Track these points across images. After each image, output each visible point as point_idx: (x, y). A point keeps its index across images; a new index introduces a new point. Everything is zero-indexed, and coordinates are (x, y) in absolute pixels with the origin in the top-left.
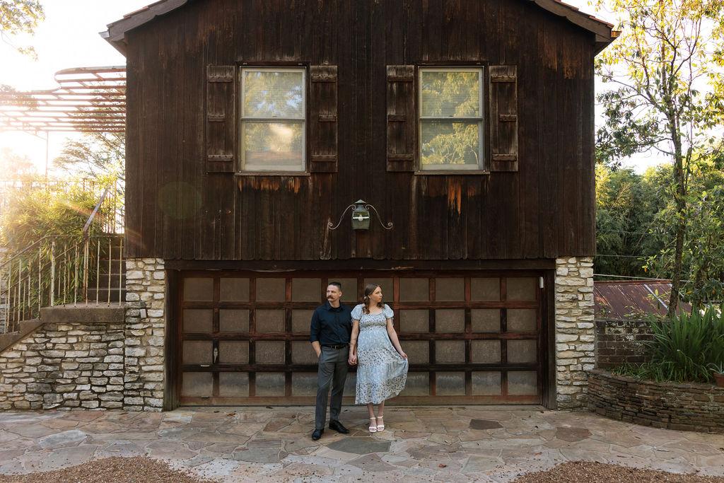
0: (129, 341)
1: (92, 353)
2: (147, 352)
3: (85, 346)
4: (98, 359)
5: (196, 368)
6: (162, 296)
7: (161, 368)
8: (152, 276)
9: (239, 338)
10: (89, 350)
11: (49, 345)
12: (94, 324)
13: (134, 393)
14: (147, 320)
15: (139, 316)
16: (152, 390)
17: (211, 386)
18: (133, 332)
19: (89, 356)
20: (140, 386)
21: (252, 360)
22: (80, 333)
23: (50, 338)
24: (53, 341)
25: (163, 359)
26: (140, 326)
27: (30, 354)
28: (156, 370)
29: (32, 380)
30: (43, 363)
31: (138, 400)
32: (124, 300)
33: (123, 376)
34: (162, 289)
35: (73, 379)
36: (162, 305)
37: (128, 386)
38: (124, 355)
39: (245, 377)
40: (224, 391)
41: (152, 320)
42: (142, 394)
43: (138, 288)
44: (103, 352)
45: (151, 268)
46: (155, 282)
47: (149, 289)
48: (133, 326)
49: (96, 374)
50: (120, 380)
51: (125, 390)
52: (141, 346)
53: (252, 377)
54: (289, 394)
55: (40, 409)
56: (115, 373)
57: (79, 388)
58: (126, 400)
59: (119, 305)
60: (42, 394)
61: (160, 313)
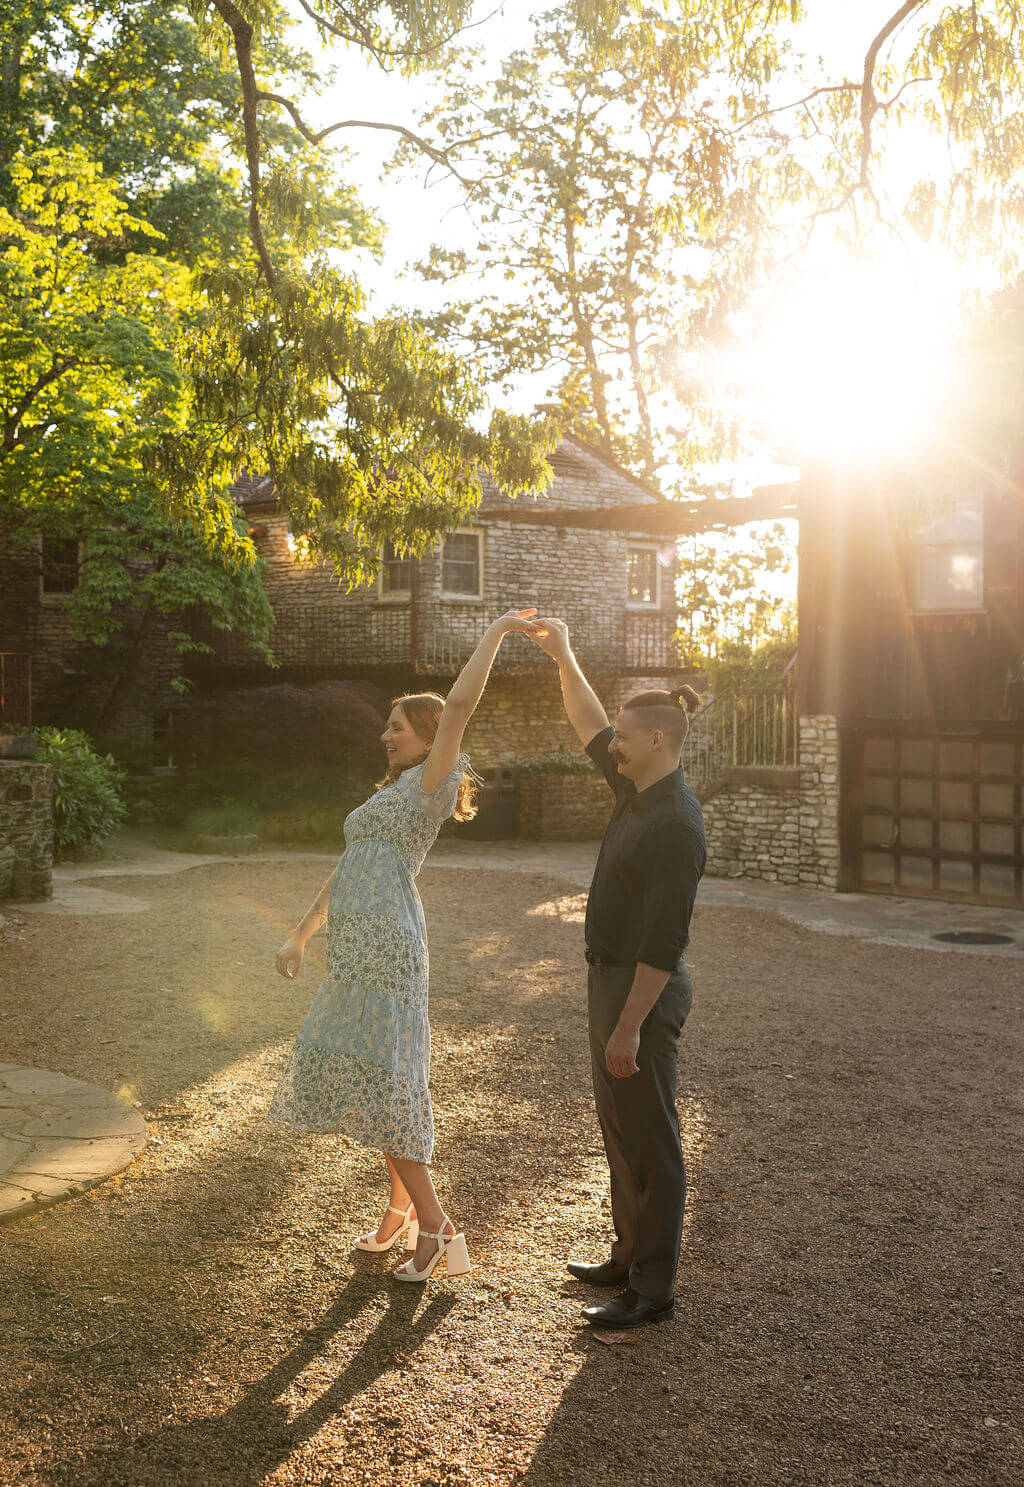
0: (804, 809)
1: (770, 819)
2: (821, 823)
3: (764, 812)
4: (774, 827)
5: (876, 848)
6: (832, 759)
7: (833, 842)
8: (824, 735)
9: (922, 815)
10: (767, 816)
11: (733, 808)
12: (771, 787)
13: (809, 869)
14: (820, 786)
15: (812, 782)
16: (826, 867)
17: (892, 871)
18: (807, 800)
19: (767, 823)
20: (813, 862)
21: (935, 843)
22: (759, 796)
23: (733, 800)
24: (736, 803)
25: (836, 832)
26: (813, 792)
27: (716, 816)
28: (829, 842)
29: (718, 844)
30: (728, 826)
31: (813, 877)
32: (798, 762)
33: (798, 848)
34: (833, 750)
35: (754, 847)
36: (835, 769)
37: (803, 859)
38: (798, 824)
39: (927, 864)
40: (907, 879)
41: (826, 787)
42: (815, 869)
43: (810, 749)
44: (780, 819)
45: (823, 726)
46: (827, 744)
47: (823, 750)
48: (807, 793)
49: (775, 843)
50: (796, 852)
51: (801, 864)
52: (815, 816)
53: (936, 865)
54: (976, 890)
55: (725, 876)
56: (790, 844)
57: (759, 857)
58: (803, 876)
59: (794, 768)
60: (727, 860)
61: (832, 779)
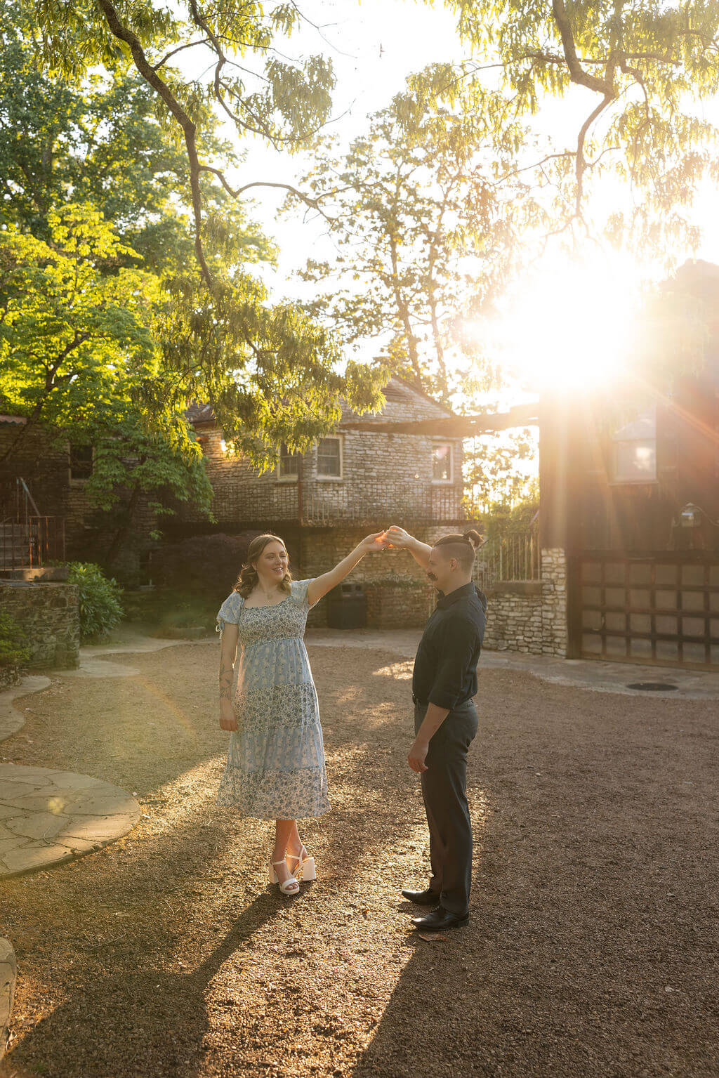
0: (545, 607)
1: (524, 614)
2: (555, 616)
3: (520, 609)
4: (526, 619)
5: (590, 631)
6: (563, 576)
7: (563, 627)
8: (557, 561)
9: (619, 610)
10: (522, 612)
11: (500, 607)
12: (525, 594)
13: (549, 644)
14: (555, 593)
15: (550, 590)
16: (559, 643)
17: (601, 645)
18: (547, 602)
19: (522, 616)
20: (551, 641)
21: (628, 628)
22: (517, 600)
23: (500, 602)
24: (502, 604)
25: (565, 621)
26: (551, 597)
28: (561, 628)
29: (491, 630)
30: (497, 619)
31: (550, 650)
32: (541, 578)
33: (541, 632)
34: (563, 570)
35: (514, 631)
36: (564, 582)
37: (545, 639)
38: (541, 617)
39: (623, 641)
40: (610, 650)
41: (559, 593)
42: (553, 645)
43: (549, 570)
44: (530, 614)
45: (556, 555)
46: (559, 566)
47: (556, 570)
48: (547, 597)
49: (527, 629)
50: (540, 634)
51: (543, 641)
52: (552, 612)
53: (628, 641)
54: (654, 657)
55: (496, 650)
56: (536, 629)
57: (517, 638)
58: (544, 649)
59: (539, 581)
61: (562, 588)
